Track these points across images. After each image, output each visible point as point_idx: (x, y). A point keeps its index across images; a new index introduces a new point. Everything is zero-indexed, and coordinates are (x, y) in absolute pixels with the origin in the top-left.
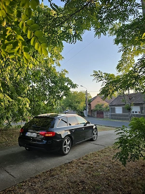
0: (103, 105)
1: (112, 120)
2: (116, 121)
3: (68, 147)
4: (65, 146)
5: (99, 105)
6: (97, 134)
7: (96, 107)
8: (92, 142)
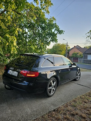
0: (78, 53)
1: (84, 64)
2: (87, 64)
3: (54, 89)
4: (51, 88)
5: (75, 53)
6: (80, 75)
7: (73, 54)
8: (75, 82)
